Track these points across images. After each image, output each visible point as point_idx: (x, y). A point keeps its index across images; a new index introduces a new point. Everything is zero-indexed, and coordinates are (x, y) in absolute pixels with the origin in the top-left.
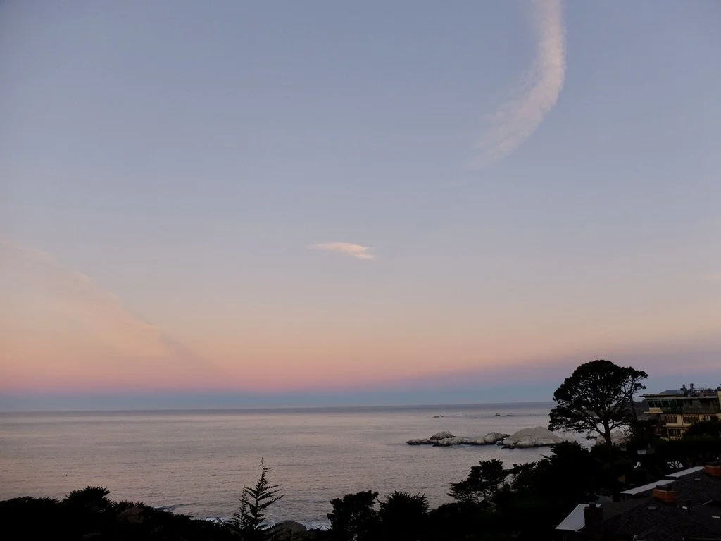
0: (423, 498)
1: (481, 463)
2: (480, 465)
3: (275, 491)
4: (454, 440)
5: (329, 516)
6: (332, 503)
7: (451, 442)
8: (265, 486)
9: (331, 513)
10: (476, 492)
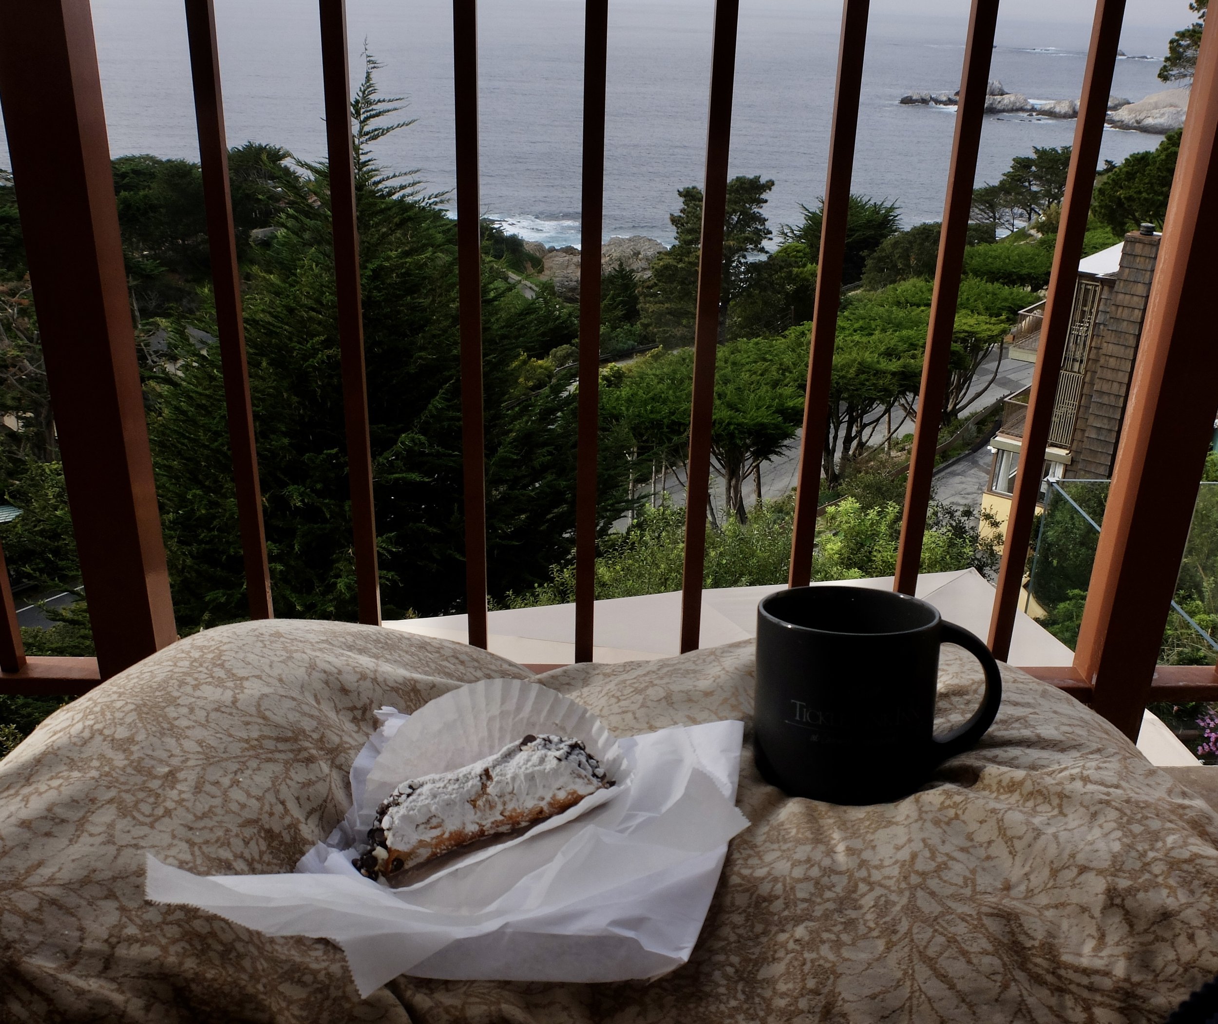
0: (892, 209)
1: (1037, 151)
2: (1034, 156)
3: (395, 109)
4: (1006, 101)
5: (675, 221)
6: (680, 194)
7: (999, 107)
8: (372, 97)
9: (677, 213)
10: (1012, 208)
